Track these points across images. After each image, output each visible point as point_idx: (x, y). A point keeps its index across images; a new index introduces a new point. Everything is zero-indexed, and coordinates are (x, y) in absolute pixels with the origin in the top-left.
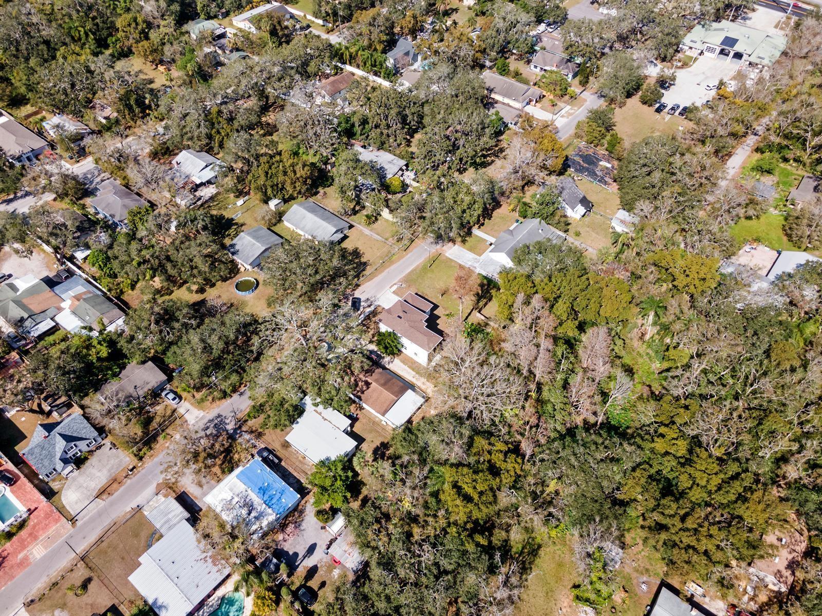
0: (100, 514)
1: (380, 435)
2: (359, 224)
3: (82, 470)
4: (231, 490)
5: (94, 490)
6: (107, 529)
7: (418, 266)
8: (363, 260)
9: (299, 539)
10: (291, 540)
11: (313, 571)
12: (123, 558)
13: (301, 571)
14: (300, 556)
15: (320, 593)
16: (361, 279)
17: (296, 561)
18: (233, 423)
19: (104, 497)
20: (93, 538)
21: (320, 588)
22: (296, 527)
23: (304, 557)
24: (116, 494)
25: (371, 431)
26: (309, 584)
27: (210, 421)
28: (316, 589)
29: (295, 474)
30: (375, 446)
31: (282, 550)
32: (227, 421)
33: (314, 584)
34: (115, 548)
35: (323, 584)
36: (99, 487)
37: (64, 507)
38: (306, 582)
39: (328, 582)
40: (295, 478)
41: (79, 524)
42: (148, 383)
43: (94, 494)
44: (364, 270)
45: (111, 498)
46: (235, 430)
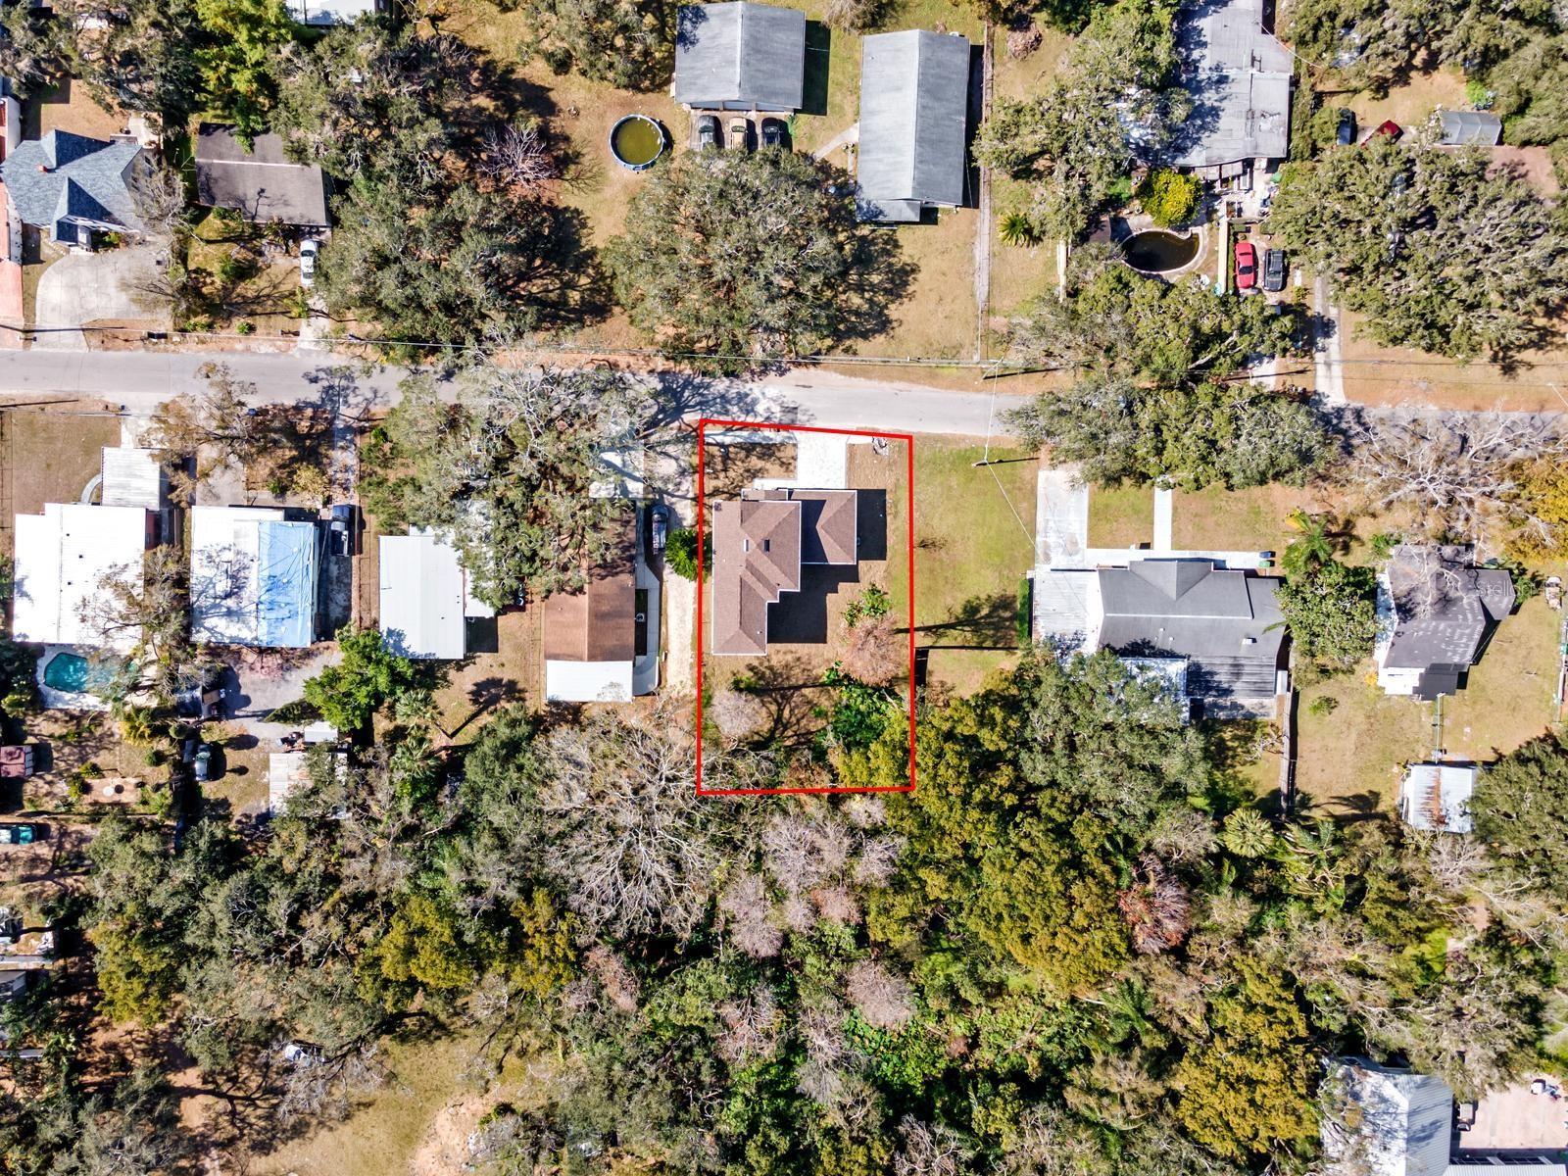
0: (68, 363)
1: (524, 668)
2: (994, 212)
3: (98, 257)
4: (237, 535)
5: (88, 313)
6: (62, 396)
7: (963, 438)
8: (894, 311)
9: (270, 687)
10: (259, 676)
11: (246, 742)
12: (48, 466)
13: (232, 727)
14: (250, 709)
15: (229, 777)
16: (838, 354)
17: (239, 708)
18: (355, 412)
19: (95, 340)
20: (36, 392)
21: (233, 771)
22: (281, 667)
23: (254, 715)
24: (110, 353)
25: (518, 648)
26: (227, 751)
27: (330, 372)
28: (229, 767)
29: (355, 594)
30: (498, 676)
31: (237, 677)
32: (352, 400)
33: (233, 758)
34: (50, 440)
35: (242, 771)
36: (99, 316)
37: (34, 298)
38: (227, 745)
39: (249, 775)
40: (349, 599)
41: (35, 347)
42: (286, 204)
43: (86, 321)
44: (865, 335)
45: (100, 353)
46: (348, 429)
